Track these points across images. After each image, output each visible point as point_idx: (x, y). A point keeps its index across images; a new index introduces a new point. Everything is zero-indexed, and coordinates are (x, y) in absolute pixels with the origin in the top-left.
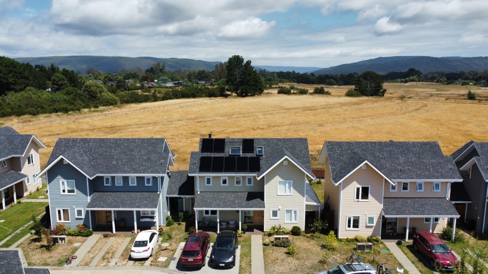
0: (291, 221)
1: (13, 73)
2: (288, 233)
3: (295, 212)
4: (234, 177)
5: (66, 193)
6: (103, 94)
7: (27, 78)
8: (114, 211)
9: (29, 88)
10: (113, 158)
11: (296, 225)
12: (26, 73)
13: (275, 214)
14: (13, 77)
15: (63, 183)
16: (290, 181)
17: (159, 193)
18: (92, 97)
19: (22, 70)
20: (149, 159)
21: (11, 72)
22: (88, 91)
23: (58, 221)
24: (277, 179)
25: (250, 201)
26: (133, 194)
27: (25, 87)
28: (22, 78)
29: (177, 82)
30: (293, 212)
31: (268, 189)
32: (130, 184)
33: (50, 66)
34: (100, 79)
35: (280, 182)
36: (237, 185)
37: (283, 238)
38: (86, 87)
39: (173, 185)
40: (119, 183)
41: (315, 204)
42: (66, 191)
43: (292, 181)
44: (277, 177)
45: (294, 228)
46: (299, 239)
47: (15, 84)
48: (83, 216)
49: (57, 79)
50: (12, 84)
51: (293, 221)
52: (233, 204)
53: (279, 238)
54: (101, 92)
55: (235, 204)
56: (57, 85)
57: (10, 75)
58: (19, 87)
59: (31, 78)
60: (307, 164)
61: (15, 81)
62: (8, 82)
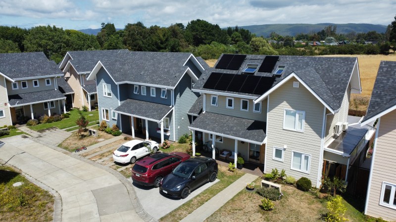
0: (300, 169)
1: (205, 32)
2: (291, 184)
3: (306, 158)
4: (240, 98)
5: (107, 96)
6: (264, 47)
7: (213, 35)
8: (134, 117)
9: (213, 42)
10: (144, 69)
11: (307, 177)
12: (214, 32)
13: (279, 153)
14: (204, 34)
15: (105, 86)
16: (301, 112)
17: (171, 106)
18: (256, 50)
19: (211, 29)
20: (168, 71)
21: (204, 30)
22: (253, 45)
23: (103, 119)
24: (285, 106)
25: (250, 131)
26: (151, 105)
27: (211, 42)
28: (210, 35)
29: (341, 42)
30: (303, 156)
31: (271, 118)
32: (151, 95)
33: (235, 28)
34: (275, 39)
35: (288, 113)
36: (243, 110)
37: (272, 186)
38: (252, 42)
39: (198, 104)
40: (144, 93)
41: (341, 153)
42: (107, 94)
43: (304, 113)
44: (285, 103)
45: (303, 179)
46: (302, 195)
47: (206, 39)
48: (116, 118)
49: (235, 36)
50: (204, 39)
51: (303, 170)
52: (230, 130)
53: (267, 186)
54: (263, 46)
55: (232, 130)
56: (234, 41)
57: (203, 33)
58: (208, 41)
59: (216, 35)
60: (338, 93)
61: (205, 37)
62: (201, 37)
